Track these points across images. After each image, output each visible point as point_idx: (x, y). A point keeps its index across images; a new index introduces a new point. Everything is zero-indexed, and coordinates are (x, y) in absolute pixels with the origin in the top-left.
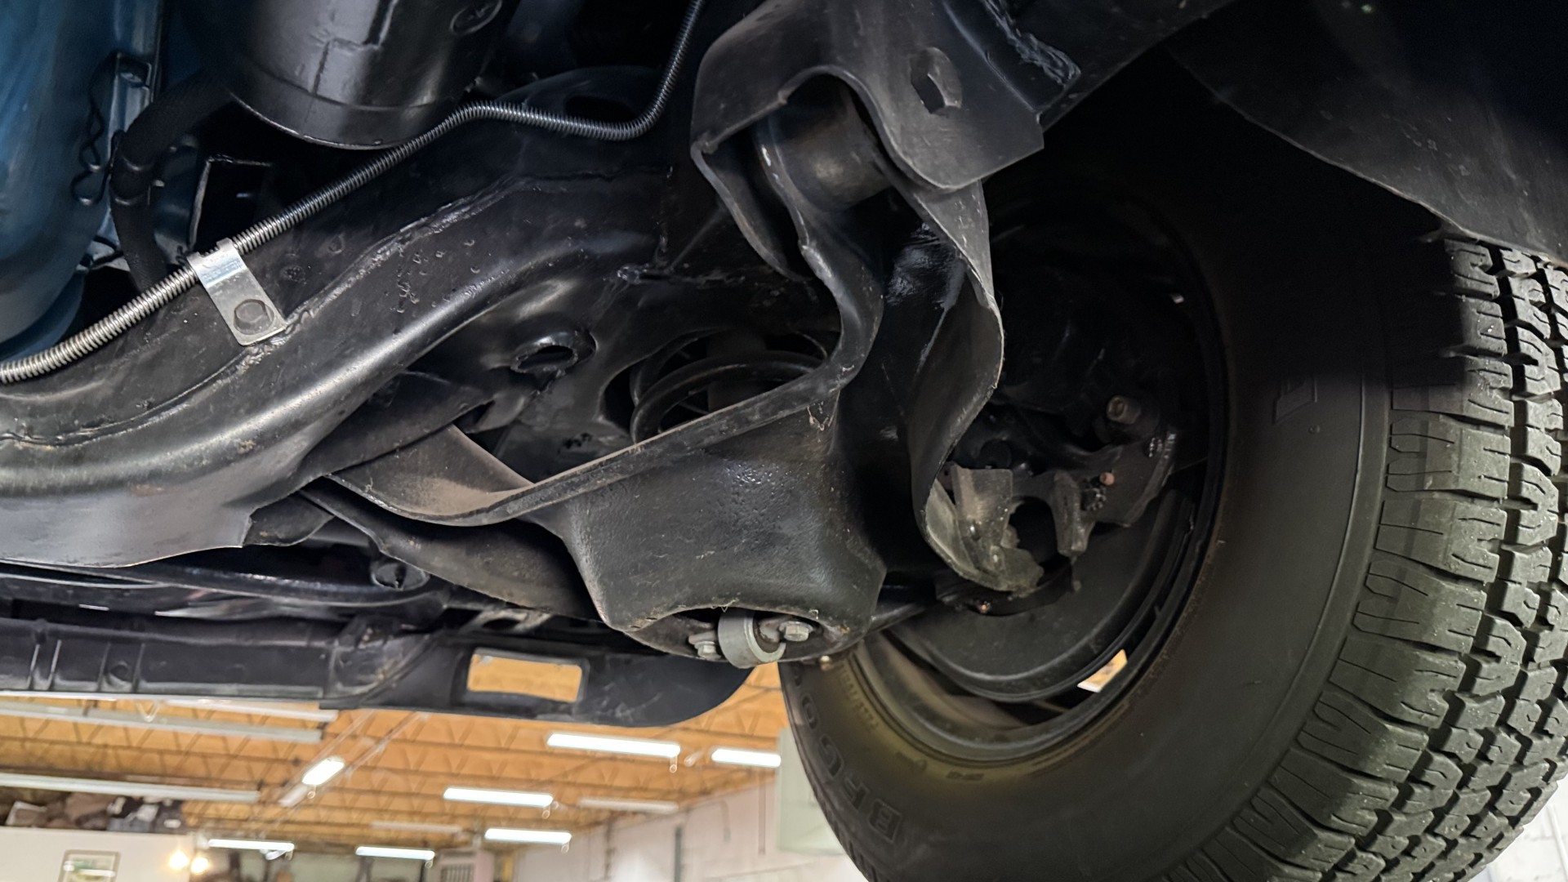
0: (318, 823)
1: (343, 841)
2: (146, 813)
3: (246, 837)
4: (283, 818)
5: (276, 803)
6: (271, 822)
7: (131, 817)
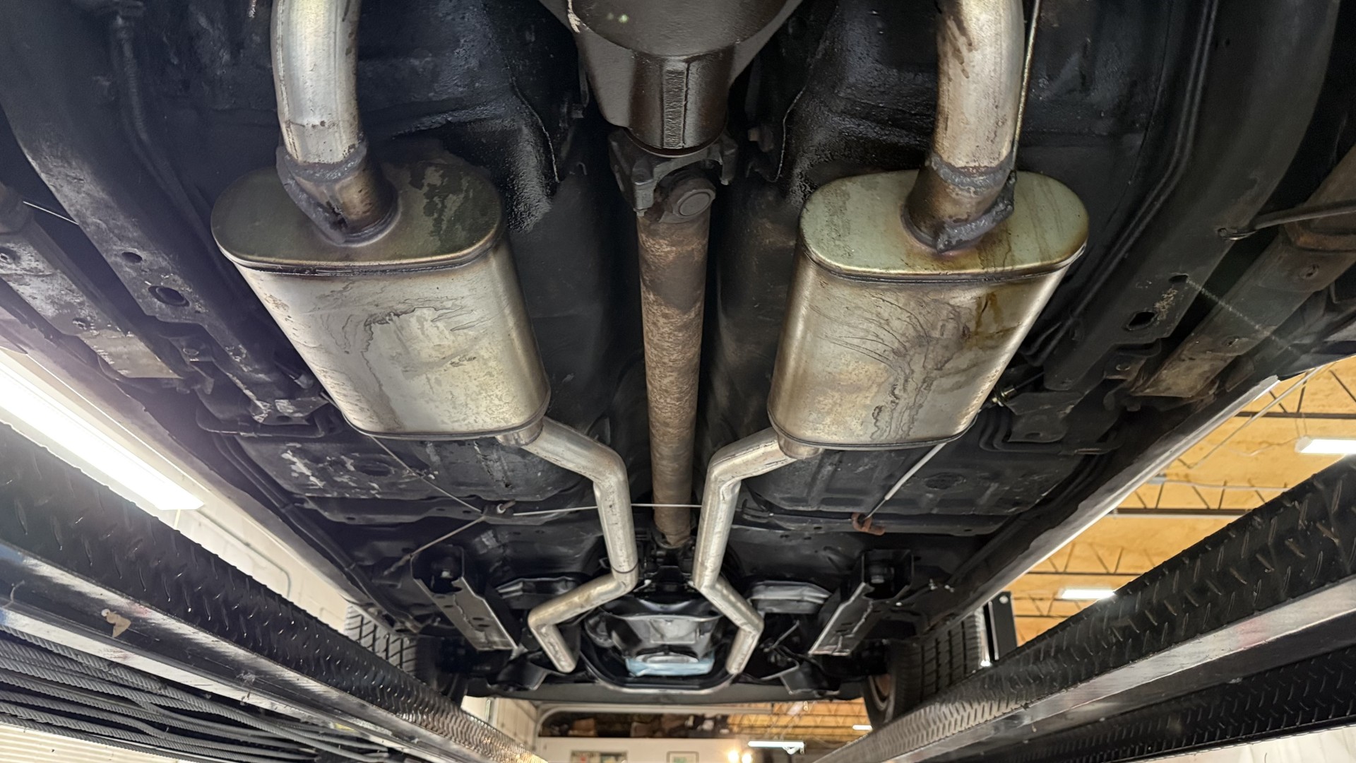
0: (817, 727)
1: (837, 739)
2: (708, 725)
3: (771, 739)
4: (791, 725)
5: (785, 714)
6: (786, 727)
7: (699, 728)
